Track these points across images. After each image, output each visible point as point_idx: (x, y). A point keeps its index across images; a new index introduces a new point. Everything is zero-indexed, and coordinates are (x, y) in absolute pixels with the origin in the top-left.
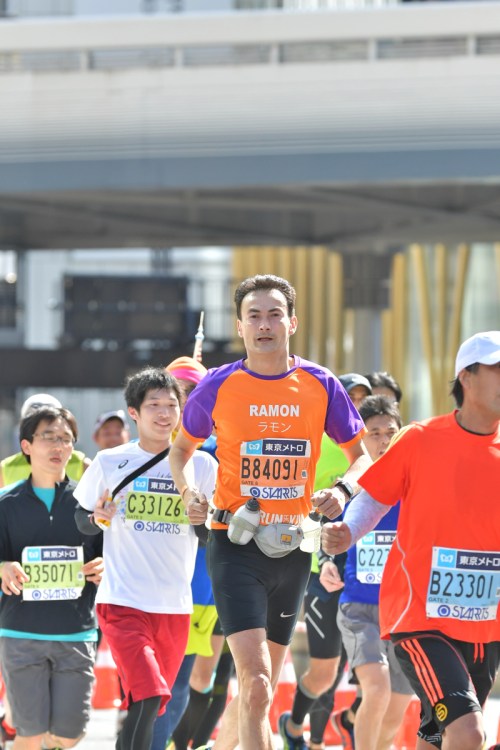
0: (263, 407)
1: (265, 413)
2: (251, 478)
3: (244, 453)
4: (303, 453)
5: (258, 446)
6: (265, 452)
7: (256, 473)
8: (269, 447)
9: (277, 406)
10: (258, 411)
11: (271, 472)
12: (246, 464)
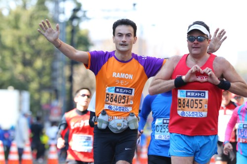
0: (119, 74)
1: (119, 76)
2: (109, 102)
3: (107, 92)
4: (131, 94)
5: (114, 89)
6: (116, 92)
7: (112, 100)
8: (118, 90)
9: (124, 74)
10: (116, 75)
11: (117, 100)
12: (108, 96)
